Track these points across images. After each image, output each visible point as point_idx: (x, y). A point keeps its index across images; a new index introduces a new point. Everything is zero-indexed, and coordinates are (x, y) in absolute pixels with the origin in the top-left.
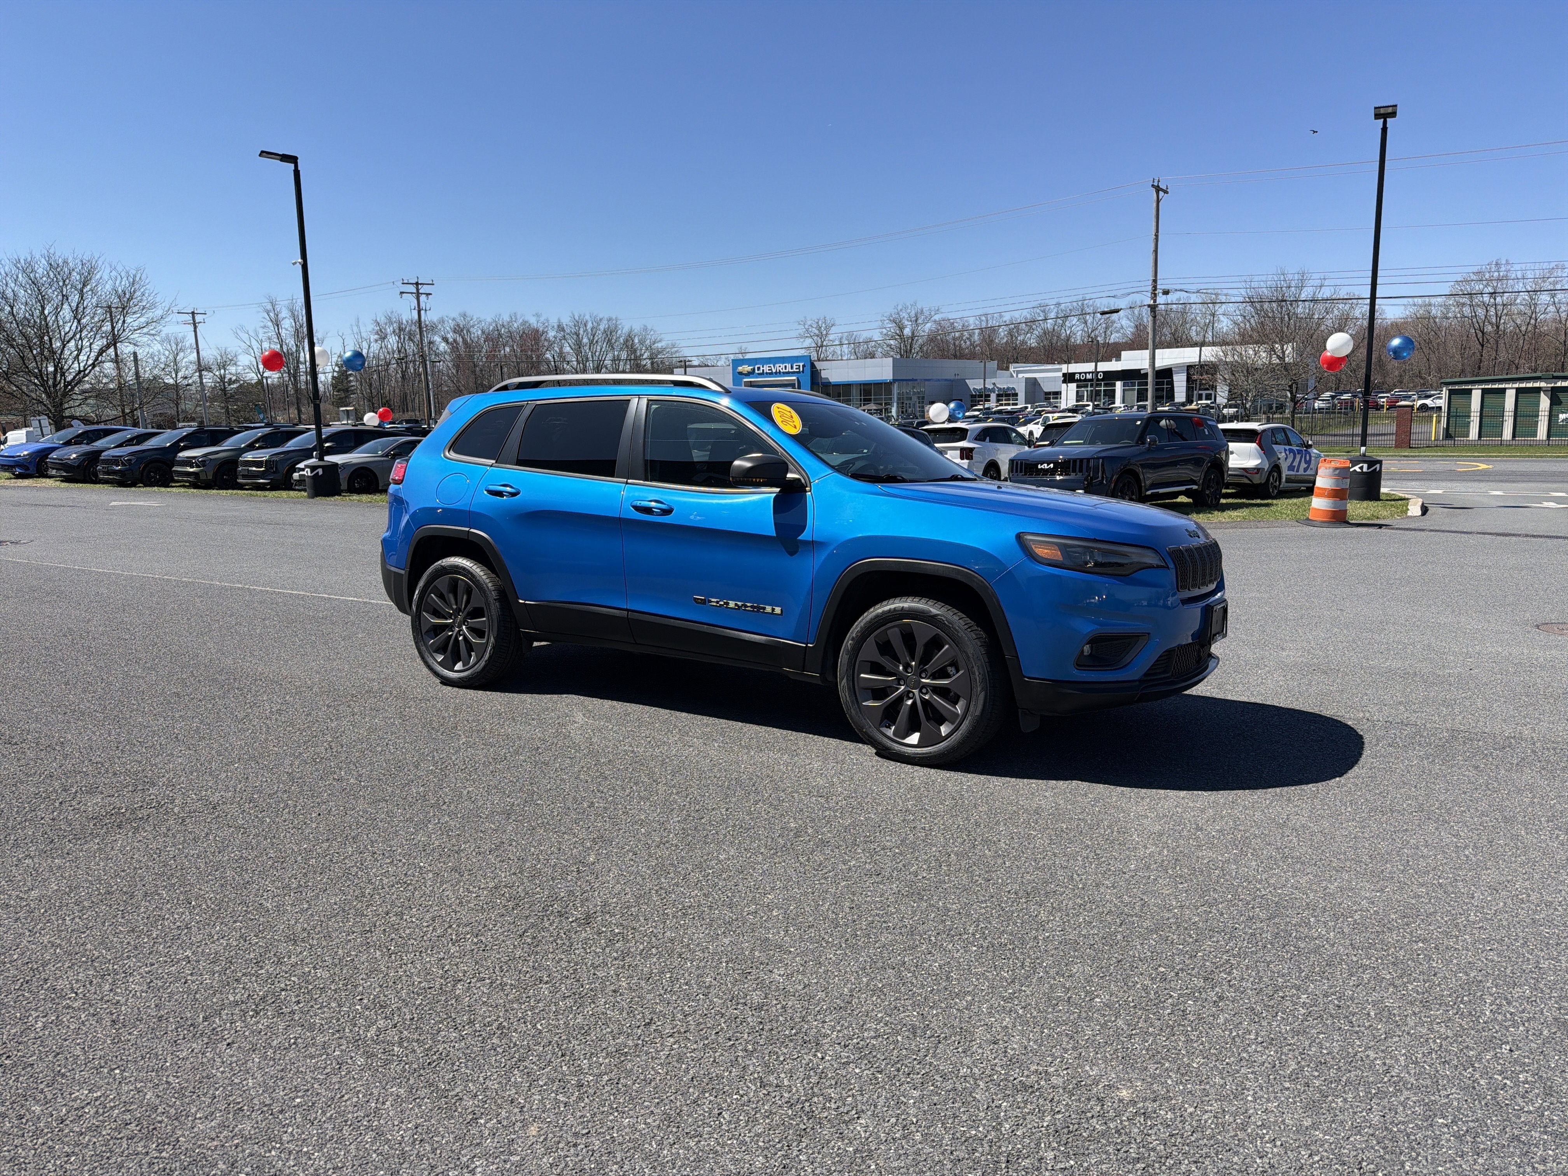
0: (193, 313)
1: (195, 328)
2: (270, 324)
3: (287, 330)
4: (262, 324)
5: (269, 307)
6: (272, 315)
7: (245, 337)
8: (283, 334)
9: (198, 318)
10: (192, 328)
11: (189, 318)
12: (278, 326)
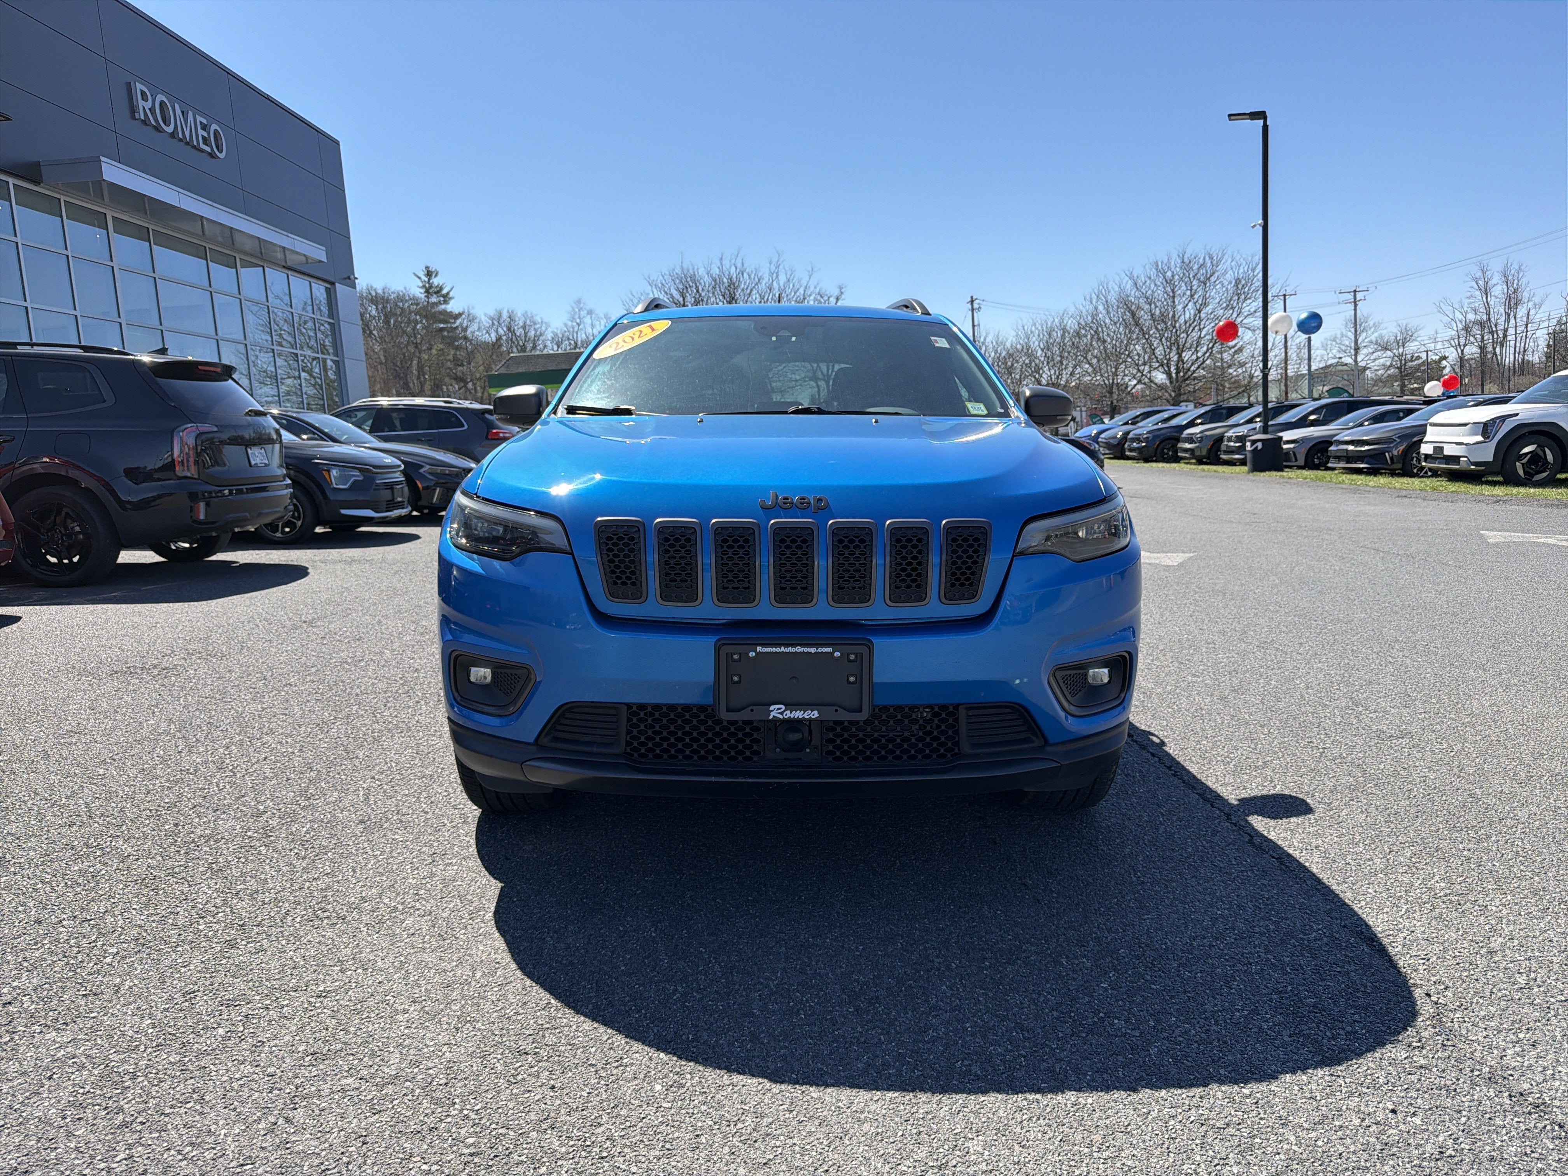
0: (1355, 291)
1: (1356, 306)
2: (1478, 293)
3: (1496, 297)
4: (1469, 294)
5: (1479, 274)
6: (1481, 283)
7: (1448, 309)
8: (1491, 303)
9: (1359, 296)
10: (1352, 306)
11: (1350, 297)
12: (1486, 294)
